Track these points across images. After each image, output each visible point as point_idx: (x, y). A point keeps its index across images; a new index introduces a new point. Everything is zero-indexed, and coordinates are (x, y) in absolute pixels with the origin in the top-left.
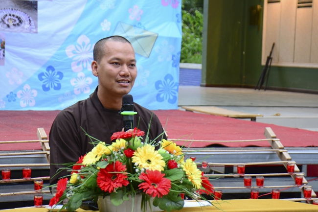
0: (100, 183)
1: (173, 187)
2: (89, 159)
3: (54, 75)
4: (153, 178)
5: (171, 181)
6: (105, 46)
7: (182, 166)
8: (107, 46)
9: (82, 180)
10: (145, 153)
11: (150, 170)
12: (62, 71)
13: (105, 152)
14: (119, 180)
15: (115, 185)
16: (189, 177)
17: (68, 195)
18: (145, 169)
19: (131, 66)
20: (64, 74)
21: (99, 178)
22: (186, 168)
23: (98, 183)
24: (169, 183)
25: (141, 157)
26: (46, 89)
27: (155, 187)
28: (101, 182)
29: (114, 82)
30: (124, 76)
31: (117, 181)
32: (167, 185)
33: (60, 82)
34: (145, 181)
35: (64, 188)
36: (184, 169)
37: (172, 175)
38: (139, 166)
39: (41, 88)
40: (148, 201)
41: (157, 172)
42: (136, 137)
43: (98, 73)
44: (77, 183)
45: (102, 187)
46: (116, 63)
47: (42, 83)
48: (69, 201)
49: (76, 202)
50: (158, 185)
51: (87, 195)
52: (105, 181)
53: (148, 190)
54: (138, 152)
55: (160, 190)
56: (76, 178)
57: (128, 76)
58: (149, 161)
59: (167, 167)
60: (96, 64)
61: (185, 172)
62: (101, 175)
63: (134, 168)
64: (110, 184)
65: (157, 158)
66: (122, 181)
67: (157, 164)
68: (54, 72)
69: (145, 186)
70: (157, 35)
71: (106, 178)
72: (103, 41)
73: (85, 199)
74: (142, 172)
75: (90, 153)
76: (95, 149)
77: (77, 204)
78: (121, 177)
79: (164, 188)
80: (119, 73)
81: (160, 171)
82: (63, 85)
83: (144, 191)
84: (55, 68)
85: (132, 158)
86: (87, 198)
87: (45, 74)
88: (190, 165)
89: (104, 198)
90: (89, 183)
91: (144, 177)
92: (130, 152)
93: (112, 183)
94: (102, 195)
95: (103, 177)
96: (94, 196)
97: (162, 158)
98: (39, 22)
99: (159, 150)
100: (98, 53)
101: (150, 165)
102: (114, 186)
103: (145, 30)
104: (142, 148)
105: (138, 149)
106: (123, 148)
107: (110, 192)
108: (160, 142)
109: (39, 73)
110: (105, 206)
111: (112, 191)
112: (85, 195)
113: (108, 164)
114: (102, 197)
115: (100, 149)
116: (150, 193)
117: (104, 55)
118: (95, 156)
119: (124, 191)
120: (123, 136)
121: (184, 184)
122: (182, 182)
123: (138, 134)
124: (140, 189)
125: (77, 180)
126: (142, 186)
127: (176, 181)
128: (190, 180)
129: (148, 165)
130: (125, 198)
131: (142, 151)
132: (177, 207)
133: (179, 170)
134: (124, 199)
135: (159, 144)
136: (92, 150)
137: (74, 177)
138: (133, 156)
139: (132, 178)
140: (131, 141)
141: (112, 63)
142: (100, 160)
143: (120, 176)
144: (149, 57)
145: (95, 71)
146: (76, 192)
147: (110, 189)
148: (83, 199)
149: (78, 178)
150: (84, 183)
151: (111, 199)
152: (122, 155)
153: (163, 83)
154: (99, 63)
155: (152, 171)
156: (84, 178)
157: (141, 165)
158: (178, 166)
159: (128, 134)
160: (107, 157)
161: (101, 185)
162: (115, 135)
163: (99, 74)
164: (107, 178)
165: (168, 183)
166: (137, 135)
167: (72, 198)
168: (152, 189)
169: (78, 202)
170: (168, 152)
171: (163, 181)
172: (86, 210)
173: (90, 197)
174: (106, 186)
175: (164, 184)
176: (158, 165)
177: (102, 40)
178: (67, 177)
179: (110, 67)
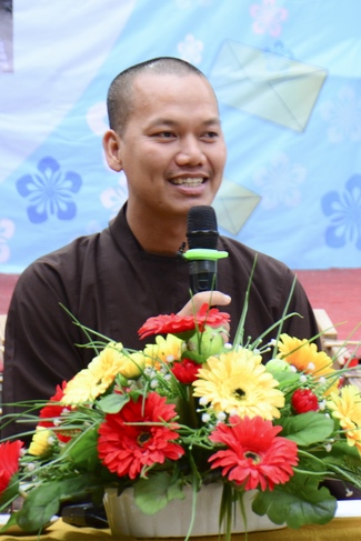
0: (106, 454)
1: (303, 462)
2: (81, 389)
3: (58, 179)
4: (250, 438)
5: (299, 447)
6: (133, 88)
7: (331, 405)
8: (138, 90)
9: (62, 445)
10: (229, 370)
11: (242, 417)
12: (78, 171)
13: (121, 369)
14: (157, 445)
15: (144, 457)
16: (350, 434)
17: (24, 487)
18: (228, 415)
19: (207, 138)
20: (85, 179)
21: (103, 439)
22: (342, 412)
23: (102, 454)
24: (293, 452)
25: (217, 382)
26: (36, 217)
27: (254, 463)
28: (109, 449)
29: (161, 182)
30: (188, 166)
31: (152, 448)
32: (287, 456)
33: (75, 198)
34: (227, 447)
35: (11, 469)
36: (336, 414)
37: (302, 429)
38: (211, 407)
39: (24, 215)
40: (238, 502)
41: (259, 422)
42: (208, 328)
43: (121, 163)
44: (49, 454)
45: (110, 464)
46: (167, 134)
47: (26, 202)
48: (25, 503)
49: (44, 506)
50: (264, 456)
51: (76, 486)
52: (121, 448)
53: (236, 469)
54: (209, 369)
55: (267, 469)
56: (45, 439)
57: (200, 165)
58: (240, 393)
59: (292, 410)
60: (114, 139)
61: (337, 421)
62: (110, 433)
63: (199, 410)
64: (132, 455)
65: (263, 384)
66: (165, 445)
67: (263, 400)
68: (57, 174)
69: (227, 459)
70: (323, 74)
71: (121, 438)
72: (127, 75)
73: (69, 496)
74: (218, 422)
75: (83, 372)
76: (95, 363)
77: (47, 509)
78: (162, 437)
79: (278, 465)
80: (174, 158)
81: (270, 418)
82: (81, 206)
83: (224, 474)
84: (61, 162)
85: (194, 384)
86: (75, 494)
87: (35, 180)
88: (352, 404)
89: (119, 494)
90: (77, 455)
91: (223, 436)
92: (187, 369)
93: (138, 453)
94: (114, 487)
95: (114, 438)
96: (94, 488)
97: (277, 384)
98: (17, 45)
99: (270, 363)
100: (118, 110)
101: (243, 403)
102: (143, 460)
103: (293, 60)
104: (222, 357)
105: (211, 361)
106: (171, 359)
107: (132, 477)
108: (273, 342)
109: (19, 176)
110: (124, 515)
111: (138, 474)
112: (69, 486)
113: (127, 401)
114: (116, 490)
115: (109, 361)
116: (240, 479)
117: (133, 113)
118: (97, 381)
119: (171, 474)
120: (170, 325)
121: (338, 452)
122: (329, 448)
123: (212, 319)
124: (213, 467)
125: (49, 446)
126: (218, 459)
127: (313, 446)
128: (351, 443)
129: (237, 402)
130: (174, 494)
131: (221, 365)
132: (318, 517)
133: (321, 415)
134: (170, 497)
135: (272, 347)
136: (90, 365)
137: (42, 437)
138: (198, 378)
139: (194, 439)
140: (194, 340)
141: (154, 135)
142: (109, 391)
143: (159, 433)
144: (304, 130)
145: (114, 158)
146: (47, 477)
147: (133, 469)
148: (63, 497)
149: (51, 441)
150: (66, 452)
151: (135, 496)
152: (168, 377)
153: (342, 200)
154: (121, 136)
155: (247, 418)
156: (65, 440)
157: (217, 404)
158: (322, 406)
159: (183, 321)
160: (129, 382)
161: (109, 459)
162: (151, 324)
163: (124, 164)
164: (126, 439)
165: (290, 451)
166: (209, 323)
167: (34, 494)
168: (244, 468)
169: (50, 506)
170: (294, 369)
171: (277, 446)
172: (79, 526)
173: (83, 492)
174: (123, 461)
175: (279, 453)
176: (265, 404)
177: (126, 72)
178: (22, 439)
179: (149, 145)
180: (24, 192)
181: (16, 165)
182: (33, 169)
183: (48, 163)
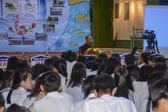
12: (61, 42)
26: (57, 47)
33: (61, 45)
70: (84, 32)
98: (55, 30)
103: (81, 31)
144: (82, 38)
180: (56, 44)
181: (55, 41)
182: (57, 42)
183: (58, 41)
